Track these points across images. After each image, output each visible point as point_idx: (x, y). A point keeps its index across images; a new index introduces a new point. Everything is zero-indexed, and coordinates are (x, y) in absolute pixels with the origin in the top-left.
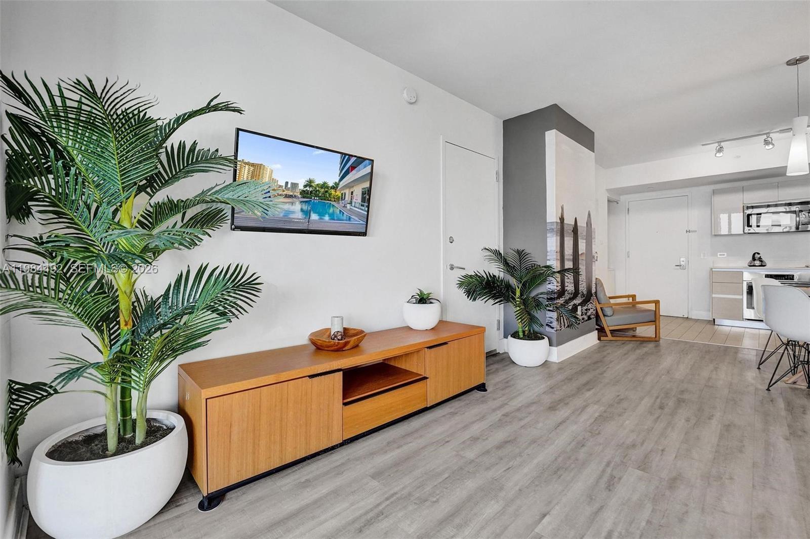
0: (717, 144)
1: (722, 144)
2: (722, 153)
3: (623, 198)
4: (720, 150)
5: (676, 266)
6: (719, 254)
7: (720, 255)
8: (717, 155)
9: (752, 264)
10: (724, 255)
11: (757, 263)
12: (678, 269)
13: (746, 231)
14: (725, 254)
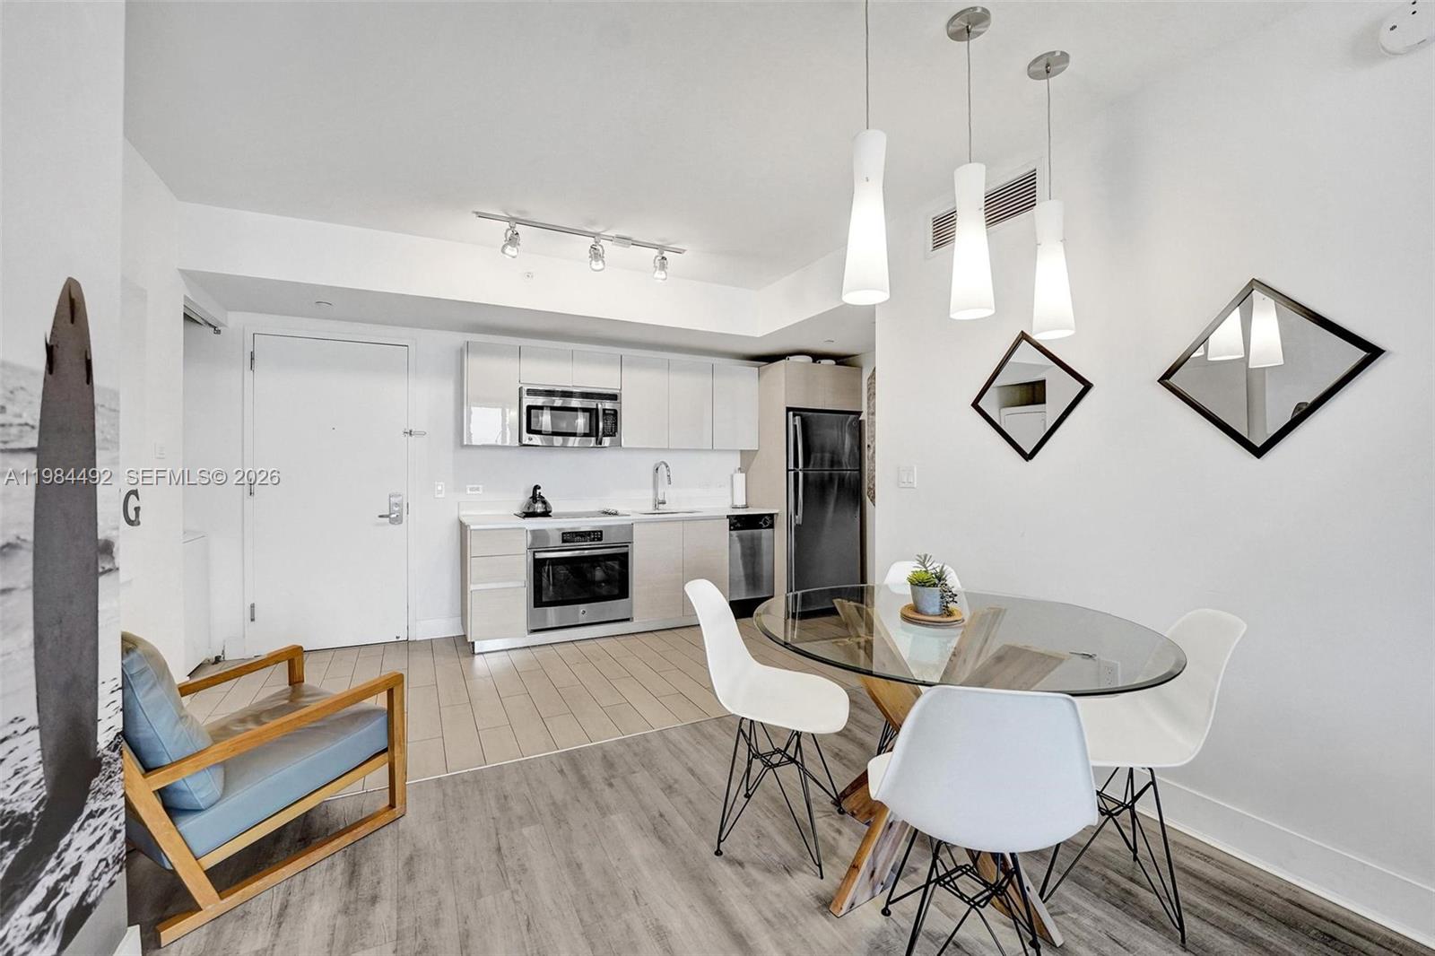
0: (506, 225)
1: (519, 228)
2: (515, 249)
3: (234, 321)
4: (513, 240)
5: (381, 516)
6: (469, 486)
7: (471, 489)
8: (509, 250)
9: (531, 510)
10: (478, 489)
11: (539, 508)
12: (384, 524)
13: (525, 441)
14: (480, 486)
